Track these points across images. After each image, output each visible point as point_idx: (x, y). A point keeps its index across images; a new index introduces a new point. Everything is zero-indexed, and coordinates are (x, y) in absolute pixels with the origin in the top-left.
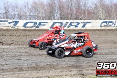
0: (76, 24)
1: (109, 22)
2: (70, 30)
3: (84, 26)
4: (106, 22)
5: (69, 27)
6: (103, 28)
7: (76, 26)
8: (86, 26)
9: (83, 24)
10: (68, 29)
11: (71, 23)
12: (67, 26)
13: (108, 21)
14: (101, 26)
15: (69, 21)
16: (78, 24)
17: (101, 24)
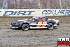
0: (23, 12)
1: (49, 11)
2: (19, 17)
3: (29, 14)
4: (46, 11)
5: (18, 14)
6: (44, 15)
7: (23, 14)
8: (31, 14)
9: (29, 12)
10: (17, 16)
11: (20, 12)
12: (16, 14)
14: (42, 14)
15: (18, 10)
16: (25, 12)
17: (43, 12)
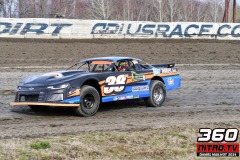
0: (39, 27)
1: (110, 25)
3: (56, 32)
4: (104, 25)
5: (23, 32)
6: (98, 36)
7: (39, 32)
8: (61, 32)
9: (54, 28)
10: (22, 37)
11: (28, 25)
12: (19, 31)
13: (107, 22)
14: (92, 33)
15: (25, 21)
16: (45, 26)
17: (94, 28)
